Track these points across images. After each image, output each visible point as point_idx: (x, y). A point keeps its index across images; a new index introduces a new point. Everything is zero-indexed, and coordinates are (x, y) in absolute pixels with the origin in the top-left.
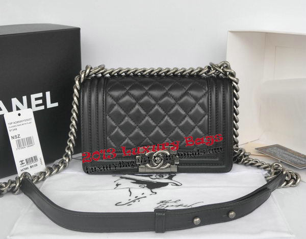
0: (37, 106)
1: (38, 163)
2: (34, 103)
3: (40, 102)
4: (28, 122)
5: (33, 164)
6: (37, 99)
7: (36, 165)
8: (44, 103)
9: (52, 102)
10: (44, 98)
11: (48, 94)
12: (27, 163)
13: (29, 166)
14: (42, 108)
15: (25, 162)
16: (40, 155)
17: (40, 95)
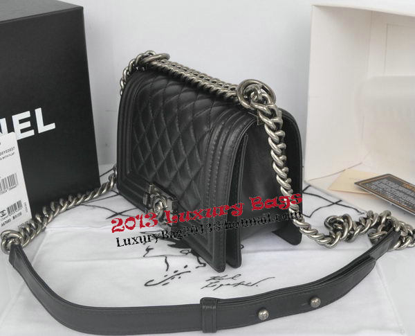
0: (23, 131)
1: (23, 210)
2: (18, 127)
3: (28, 124)
4: (11, 153)
5: (16, 213)
6: (21, 121)
7: (20, 214)
8: (34, 126)
9: (46, 123)
10: (33, 119)
11: (39, 112)
12: (9, 212)
13: (11, 217)
14: (31, 133)
15: (6, 212)
16: (25, 200)
17: (27, 114)
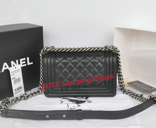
0: (23, 64)
1: (22, 89)
2: (21, 63)
3: (24, 62)
4: (19, 71)
5: (20, 90)
6: (23, 61)
7: (21, 90)
8: (26, 63)
9: (30, 62)
10: (26, 61)
11: (28, 58)
12: (18, 90)
13: (18, 91)
14: (25, 65)
15: (17, 89)
16: (23, 86)
17: (24, 59)
